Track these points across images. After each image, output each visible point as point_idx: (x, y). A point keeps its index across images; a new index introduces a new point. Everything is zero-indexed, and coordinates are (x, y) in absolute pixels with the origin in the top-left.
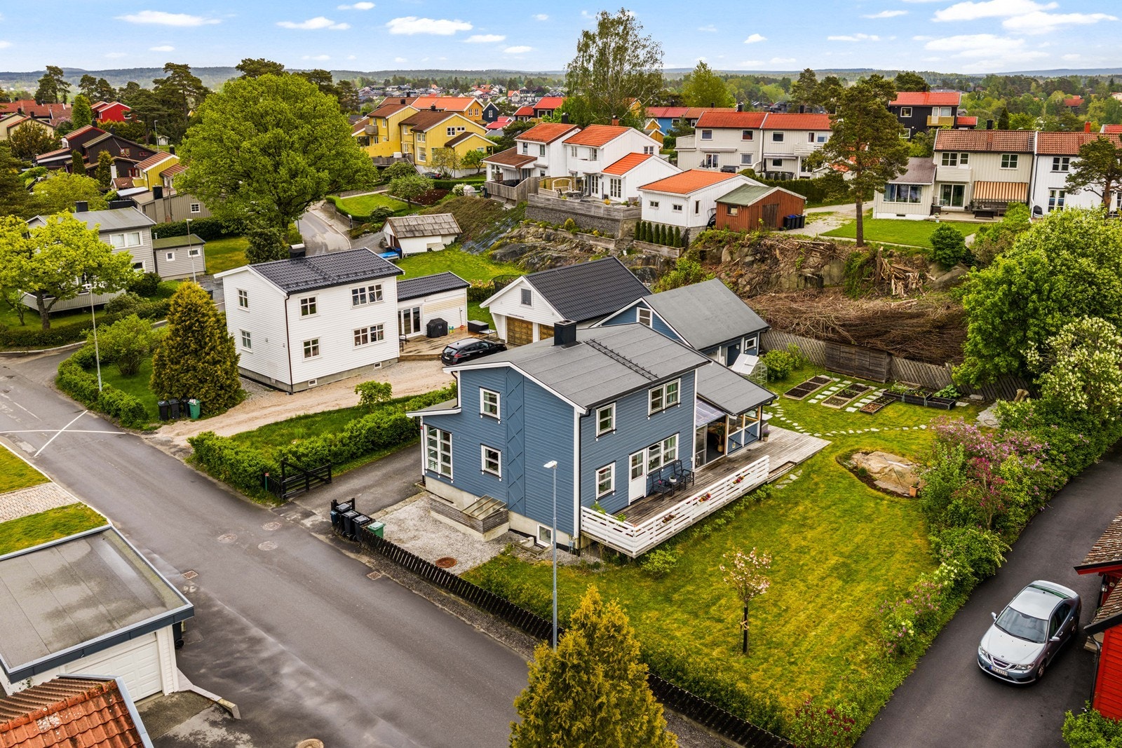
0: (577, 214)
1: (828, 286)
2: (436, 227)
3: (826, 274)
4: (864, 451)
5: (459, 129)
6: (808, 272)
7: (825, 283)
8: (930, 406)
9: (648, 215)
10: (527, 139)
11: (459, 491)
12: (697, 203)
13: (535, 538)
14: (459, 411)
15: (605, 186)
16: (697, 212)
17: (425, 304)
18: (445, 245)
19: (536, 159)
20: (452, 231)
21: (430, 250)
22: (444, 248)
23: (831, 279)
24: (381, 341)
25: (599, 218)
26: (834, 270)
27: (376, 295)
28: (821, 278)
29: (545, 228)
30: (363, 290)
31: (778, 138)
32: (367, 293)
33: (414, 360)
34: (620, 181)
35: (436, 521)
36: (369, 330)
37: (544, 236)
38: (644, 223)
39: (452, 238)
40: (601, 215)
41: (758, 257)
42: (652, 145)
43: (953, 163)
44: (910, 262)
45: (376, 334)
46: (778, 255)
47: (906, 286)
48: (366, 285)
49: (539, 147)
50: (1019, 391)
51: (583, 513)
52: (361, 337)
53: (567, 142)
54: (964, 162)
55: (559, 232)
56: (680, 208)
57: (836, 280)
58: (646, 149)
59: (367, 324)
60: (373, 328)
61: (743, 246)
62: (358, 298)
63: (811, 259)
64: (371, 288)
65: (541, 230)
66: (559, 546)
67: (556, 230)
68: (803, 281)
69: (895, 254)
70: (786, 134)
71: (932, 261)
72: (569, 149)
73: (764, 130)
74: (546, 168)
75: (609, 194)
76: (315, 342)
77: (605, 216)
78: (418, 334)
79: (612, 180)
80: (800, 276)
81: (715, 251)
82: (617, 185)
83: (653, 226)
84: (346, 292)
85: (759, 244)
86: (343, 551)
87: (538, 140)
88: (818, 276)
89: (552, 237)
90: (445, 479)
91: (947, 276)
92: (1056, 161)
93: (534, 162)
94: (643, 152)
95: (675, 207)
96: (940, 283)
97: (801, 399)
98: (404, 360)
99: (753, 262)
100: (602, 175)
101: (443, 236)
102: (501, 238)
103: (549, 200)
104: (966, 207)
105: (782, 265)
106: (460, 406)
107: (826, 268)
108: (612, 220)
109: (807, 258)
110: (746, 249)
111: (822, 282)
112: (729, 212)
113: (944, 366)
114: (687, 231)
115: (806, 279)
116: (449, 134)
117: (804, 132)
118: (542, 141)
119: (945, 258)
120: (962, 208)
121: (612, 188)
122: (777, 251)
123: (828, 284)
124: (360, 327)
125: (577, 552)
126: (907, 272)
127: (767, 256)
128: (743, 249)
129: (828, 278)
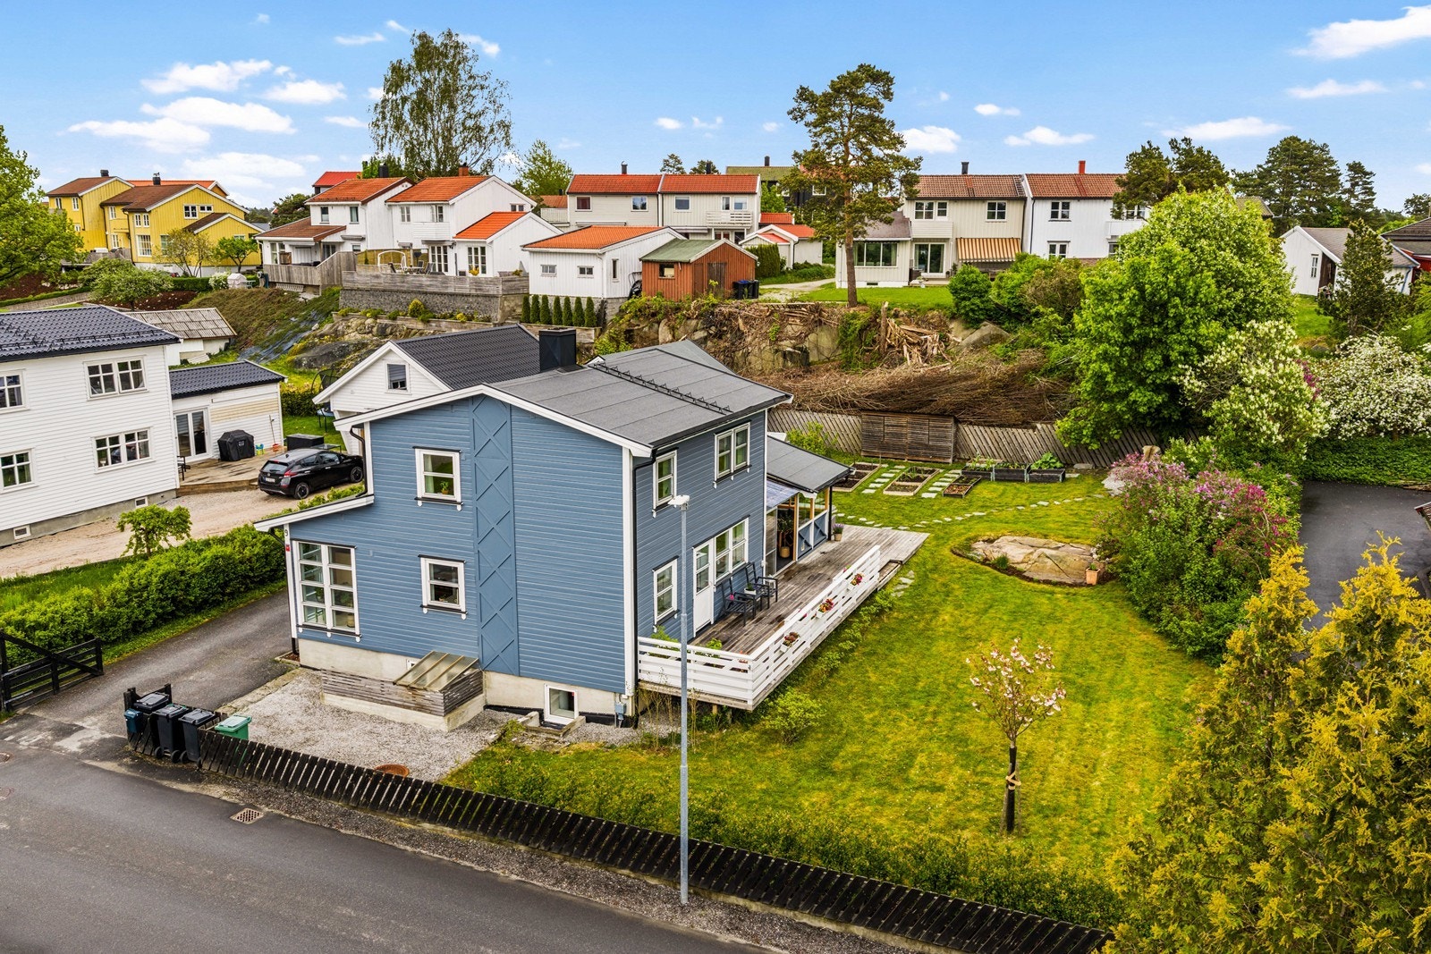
0: (426, 293)
1: (815, 363)
2: (193, 326)
3: (812, 346)
4: (986, 538)
5: (203, 208)
6: (787, 346)
7: (811, 359)
8: (1032, 480)
9: (539, 286)
10: (328, 200)
11: (374, 654)
12: (615, 262)
13: (541, 712)
14: (371, 500)
15: (459, 259)
16: (615, 277)
17: (212, 407)
18: (210, 355)
19: (344, 228)
20: (220, 333)
21: (184, 362)
22: (208, 359)
23: (820, 353)
24: (145, 460)
25: (463, 295)
26: (823, 341)
27: (132, 378)
28: (805, 352)
29: (376, 317)
30: (107, 368)
31: (682, 205)
32: (116, 373)
33: (206, 492)
34: (483, 249)
35: (338, 711)
36: (122, 440)
37: (375, 329)
38: (536, 297)
39: (222, 345)
40: (467, 292)
41: (713, 329)
42: (521, 202)
43: (929, 216)
44: (921, 322)
45: (136, 445)
46: (742, 327)
47: (924, 354)
48: (114, 358)
49: (348, 209)
50: (1146, 449)
51: (641, 648)
52: (107, 451)
53: (394, 200)
54: (942, 213)
55: (399, 322)
56: (590, 271)
57: (826, 353)
58: (514, 207)
59: (120, 429)
60: (130, 437)
61: (688, 318)
62: (100, 382)
63: (789, 327)
64: (123, 366)
65: (369, 321)
66: (591, 718)
67: (394, 319)
68: (781, 359)
69: (902, 313)
70: (692, 200)
71: (953, 317)
72: (397, 212)
73: (663, 194)
74: (363, 239)
75: (467, 270)
76: (22, 458)
77: (473, 292)
78: (202, 457)
79: (470, 249)
80: (777, 351)
81: (646, 329)
82: (479, 255)
83: (551, 302)
84: (75, 371)
85: (712, 313)
86: (165, 783)
87: (347, 200)
88: (800, 349)
89: (388, 331)
90: (342, 638)
91: (976, 336)
92: (1055, 206)
93: (342, 233)
94: (509, 210)
95: (582, 271)
96: (968, 345)
97: (851, 490)
98: (188, 493)
99: (705, 339)
100: (454, 244)
101: (206, 340)
102: (305, 338)
103: (377, 277)
104: (948, 273)
105: (749, 339)
106: (370, 491)
107: (812, 337)
108: (485, 296)
109: (783, 326)
110: (694, 322)
111: (808, 357)
112: (662, 274)
113: (1034, 428)
114: (603, 303)
115: (785, 355)
116: (187, 215)
117: (716, 197)
118: (354, 200)
119: (973, 310)
120: (943, 275)
121: (470, 261)
122: (740, 321)
123: (816, 359)
124: (106, 433)
125: (629, 722)
126: (922, 334)
127: (725, 328)
128: (689, 322)
129: (815, 352)
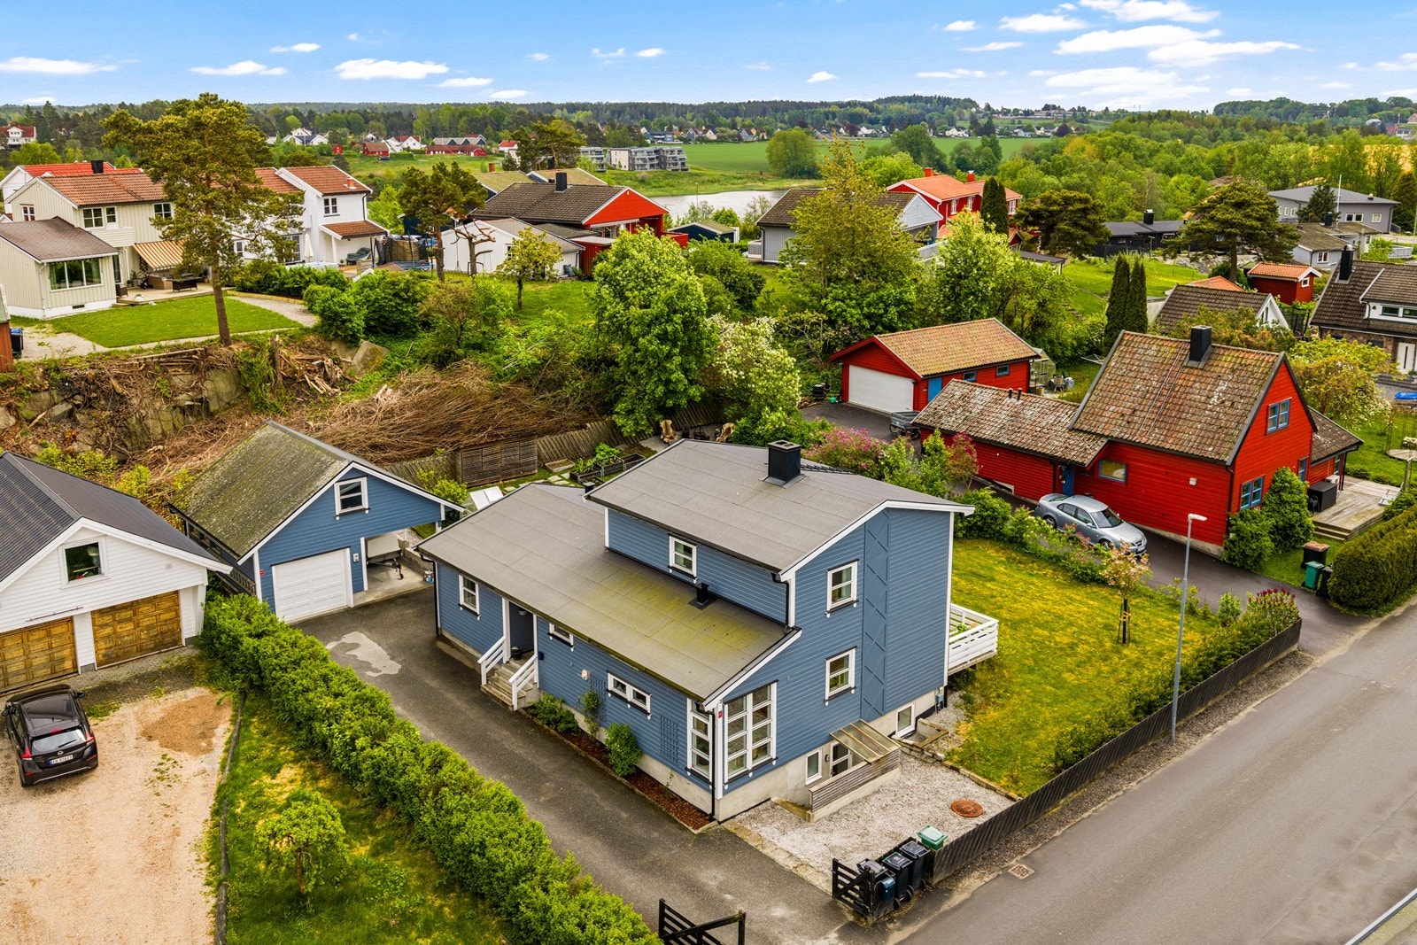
1: (218, 411)
3: (211, 393)
6: (184, 399)
7: (212, 409)
23: (219, 399)
26: (218, 386)
28: (204, 402)
41: (79, 400)
43: (99, 223)
46: (119, 389)
47: (326, 378)
51: (950, 647)
54: (112, 219)
57: (226, 400)
63: (176, 380)
66: (926, 715)
68: (182, 416)
71: (334, 339)
80: (175, 408)
85: (65, 382)
88: (201, 400)
99: (70, 415)
105: (135, 401)
106: (792, 625)
107: (208, 385)
109: (169, 379)
110: (45, 396)
111: (209, 407)
115: (183, 410)
122: (114, 382)
123: (217, 408)
125: (944, 704)
126: (312, 360)
127: (94, 395)
128: (36, 396)
129: (215, 400)
